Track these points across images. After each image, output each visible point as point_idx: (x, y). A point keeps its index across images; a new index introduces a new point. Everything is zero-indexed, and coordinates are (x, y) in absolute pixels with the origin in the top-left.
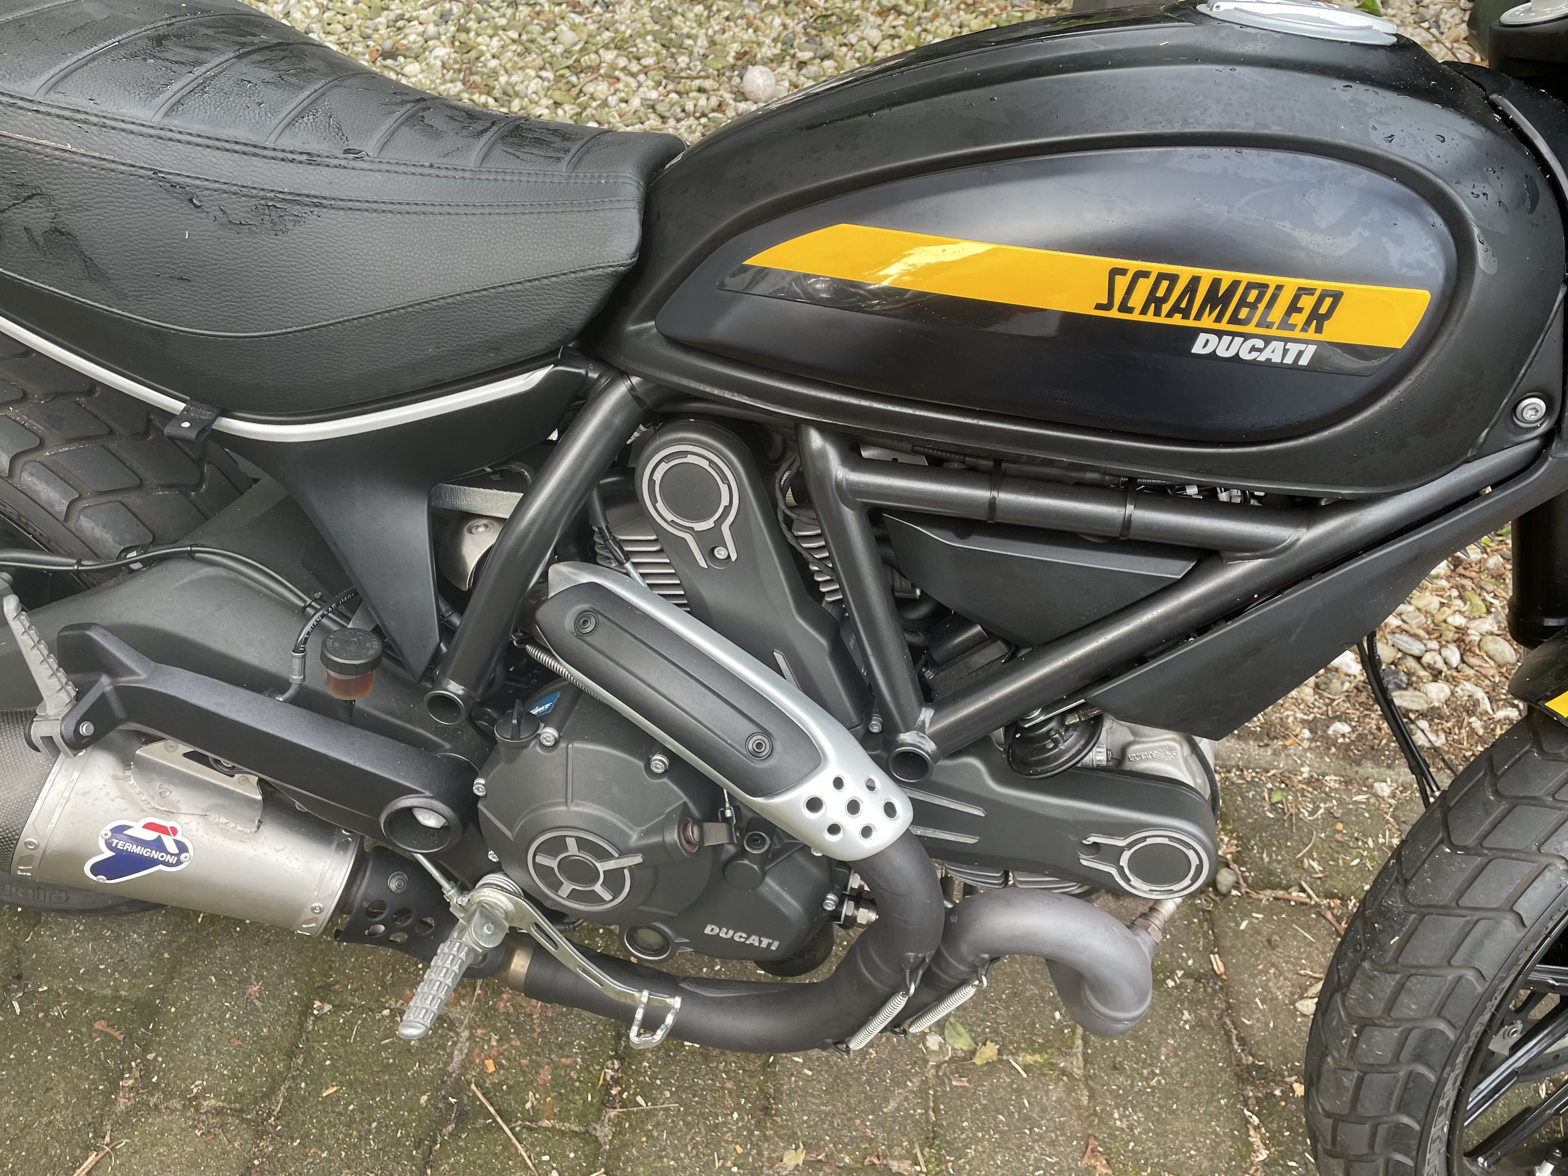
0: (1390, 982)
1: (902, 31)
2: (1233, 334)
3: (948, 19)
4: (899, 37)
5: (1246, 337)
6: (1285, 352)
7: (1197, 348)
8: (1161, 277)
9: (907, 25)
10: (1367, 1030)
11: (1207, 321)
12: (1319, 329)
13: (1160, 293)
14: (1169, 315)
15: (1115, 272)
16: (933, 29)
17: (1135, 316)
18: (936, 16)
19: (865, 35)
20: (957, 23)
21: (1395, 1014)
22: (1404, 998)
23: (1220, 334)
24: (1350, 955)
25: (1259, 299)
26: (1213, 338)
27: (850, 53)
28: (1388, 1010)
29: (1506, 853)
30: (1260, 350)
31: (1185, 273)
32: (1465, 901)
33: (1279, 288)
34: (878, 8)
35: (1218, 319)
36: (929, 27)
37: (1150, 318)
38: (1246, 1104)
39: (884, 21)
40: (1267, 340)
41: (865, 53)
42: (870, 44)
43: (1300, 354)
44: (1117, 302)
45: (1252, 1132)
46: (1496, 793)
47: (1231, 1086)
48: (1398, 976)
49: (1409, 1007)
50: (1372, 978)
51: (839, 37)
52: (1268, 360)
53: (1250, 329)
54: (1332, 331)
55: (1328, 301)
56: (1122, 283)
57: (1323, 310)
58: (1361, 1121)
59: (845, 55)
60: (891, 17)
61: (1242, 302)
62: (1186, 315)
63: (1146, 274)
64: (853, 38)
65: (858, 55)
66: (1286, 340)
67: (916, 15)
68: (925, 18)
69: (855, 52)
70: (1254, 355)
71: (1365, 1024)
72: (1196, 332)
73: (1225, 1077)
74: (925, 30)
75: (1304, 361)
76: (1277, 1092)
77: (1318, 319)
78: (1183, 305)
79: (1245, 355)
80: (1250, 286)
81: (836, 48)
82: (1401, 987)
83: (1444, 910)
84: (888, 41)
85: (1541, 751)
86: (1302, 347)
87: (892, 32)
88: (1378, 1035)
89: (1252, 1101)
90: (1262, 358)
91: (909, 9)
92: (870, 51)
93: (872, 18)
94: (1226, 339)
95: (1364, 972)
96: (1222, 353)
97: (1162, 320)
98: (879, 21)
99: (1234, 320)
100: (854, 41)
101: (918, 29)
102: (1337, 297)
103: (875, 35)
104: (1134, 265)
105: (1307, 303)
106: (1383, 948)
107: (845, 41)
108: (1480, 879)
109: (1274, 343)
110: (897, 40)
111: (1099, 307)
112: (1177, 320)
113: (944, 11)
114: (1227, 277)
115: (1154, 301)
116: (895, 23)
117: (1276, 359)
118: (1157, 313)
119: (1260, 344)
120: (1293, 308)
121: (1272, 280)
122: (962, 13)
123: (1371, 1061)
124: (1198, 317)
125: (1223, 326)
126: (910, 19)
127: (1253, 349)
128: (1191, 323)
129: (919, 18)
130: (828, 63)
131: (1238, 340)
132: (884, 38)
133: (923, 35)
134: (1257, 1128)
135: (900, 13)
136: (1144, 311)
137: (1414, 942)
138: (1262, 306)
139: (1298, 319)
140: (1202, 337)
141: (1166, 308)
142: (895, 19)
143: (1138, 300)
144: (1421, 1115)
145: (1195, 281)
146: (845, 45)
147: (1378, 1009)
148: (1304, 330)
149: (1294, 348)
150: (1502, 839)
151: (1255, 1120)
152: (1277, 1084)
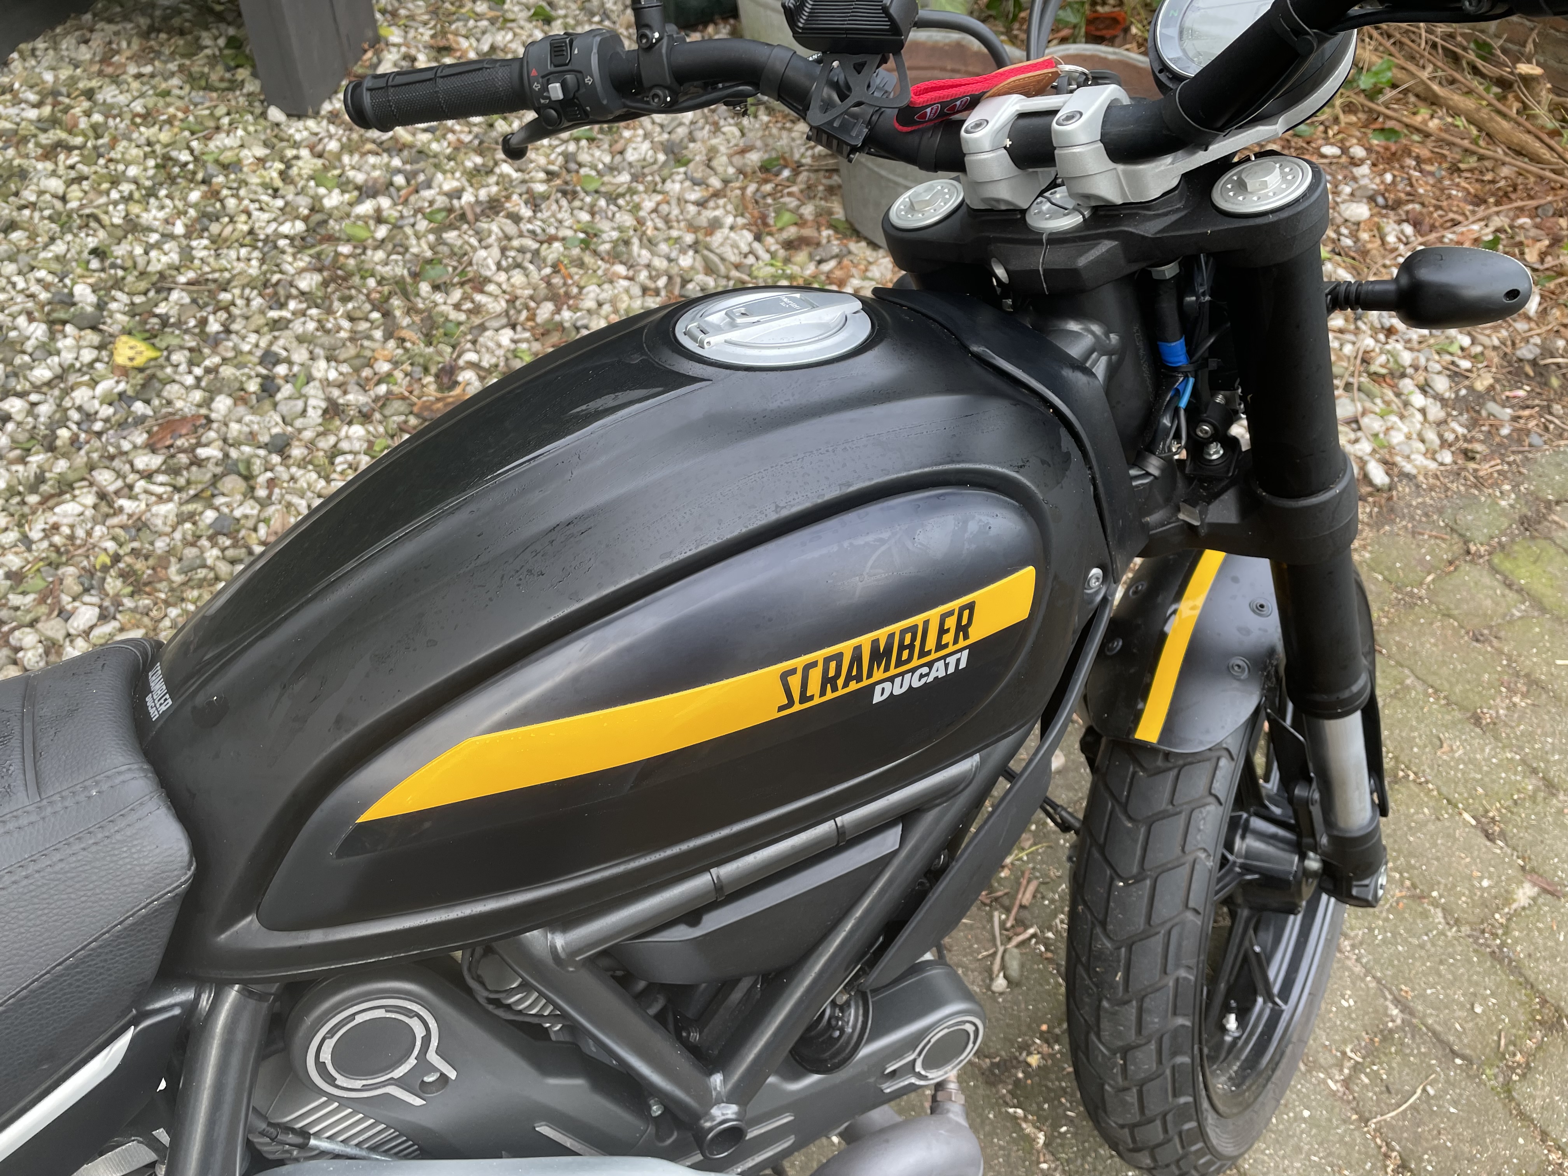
0: (1132, 1010)
1: (85, 169)
2: (902, 674)
3: (130, 140)
4: (87, 178)
5: (913, 671)
6: (947, 666)
7: (877, 698)
8: (827, 660)
9: (85, 160)
10: (1129, 1055)
11: (878, 675)
12: (966, 637)
13: (832, 673)
14: (846, 685)
15: (784, 677)
16: (119, 156)
17: (817, 701)
18: (114, 141)
19: (42, 188)
20: (142, 141)
21: (1145, 1032)
22: (1146, 1018)
23: (891, 679)
24: (1087, 1000)
25: (913, 639)
26: (887, 685)
27: (37, 215)
28: (1139, 1031)
29: (1166, 869)
30: (927, 675)
31: (846, 647)
32: (1155, 920)
33: (926, 623)
34: (40, 151)
35: (887, 669)
36: (112, 155)
37: (830, 695)
38: (1007, 1104)
39: (56, 164)
40: (930, 665)
41: (53, 208)
42: (54, 196)
43: (958, 661)
44: (796, 696)
45: (1024, 1125)
46: (1130, 818)
47: (988, 1096)
48: (1134, 1003)
49: (1154, 1022)
50: (1115, 1013)
51: (12, 199)
52: (936, 678)
53: (915, 662)
54: (977, 633)
55: (966, 613)
56: (795, 682)
57: (964, 621)
58: (1151, 1121)
59: (31, 218)
60: (62, 157)
61: (902, 647)
62: (859, 679)
63: (814, 664)
64: (29, 195)
65: (47, 213)
66: (944, 658)
67: (89, 144)
68: (102, 145)
69: (41, 210)
70: (923, 680)
71: (1125, 1051)
72: (872, 687)
73: (981, 1092)
74: (111, 160)
75: (963, 665)
76: (1020, 1075)
77: (962, 629)
78: (854, 673)
79: (916, 684)
80: (903, 632)
81: (15, 214)
82: (1140, 1010)
83: (1145, 936)
84: (75, 187)
85: (1144, 769)
86: (958, 656)
87: (73, 174)
88: (1139, 1054)
89: (1008, 1098)
90: (930, 679)
91: (78, 140)
92: (58, 205)
93: (40, 166)
94: (898, 680)
95: (1106, 1010)
96: (897, 691)
97: (841, 692)
98: (49, 166)
99: (899, 663)
100: (33, 198)
101: (102, 161)
102: (971, 606)
103: (55, 185)
104: (799, 662)
105: (951, 623)
106: (1113, 986)
107: (23, 202)
108: (1157, 898)
109: (936, 665)
110: (85, 183)
111: (781, 709)
112: (853, 686)
113: (121, 131)
114: (881, 634)
115: (828, 681)
116: (70, 162)
117: (941, 674)
118: (834, 689)
119: (925, 670)
120: (942, 631)
121: (917, 620)
122: (142, 129)
123: (1143, 1075)
124: (870, 675)
125: (893, 671)
126: (86, 152)
127: (922, 676)
128: (865, 683)
129: (95, 148)
130: (15, 236)
131: (908, 677)
132: (69, 183)
133: (112, 166)
134: (1025, 1119)
135: (69, 149)
136: (823, 693)
137: (1133, 971)
138: (917, 643)
139: (948, 638)
140: (878, 689)
141: (840, 682)
142: (67, 158)
143: (814, 687)
144: (1191, 1090)
145: (858, 649)
146: (25, 207)
147: (1131, 1036)
148: (956, 641)
149: (952, 660)
150: (1157, 857)
151: (1020, 1111)
152: (1016, 1068)
